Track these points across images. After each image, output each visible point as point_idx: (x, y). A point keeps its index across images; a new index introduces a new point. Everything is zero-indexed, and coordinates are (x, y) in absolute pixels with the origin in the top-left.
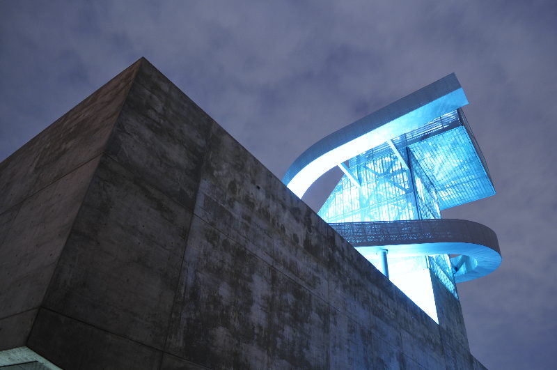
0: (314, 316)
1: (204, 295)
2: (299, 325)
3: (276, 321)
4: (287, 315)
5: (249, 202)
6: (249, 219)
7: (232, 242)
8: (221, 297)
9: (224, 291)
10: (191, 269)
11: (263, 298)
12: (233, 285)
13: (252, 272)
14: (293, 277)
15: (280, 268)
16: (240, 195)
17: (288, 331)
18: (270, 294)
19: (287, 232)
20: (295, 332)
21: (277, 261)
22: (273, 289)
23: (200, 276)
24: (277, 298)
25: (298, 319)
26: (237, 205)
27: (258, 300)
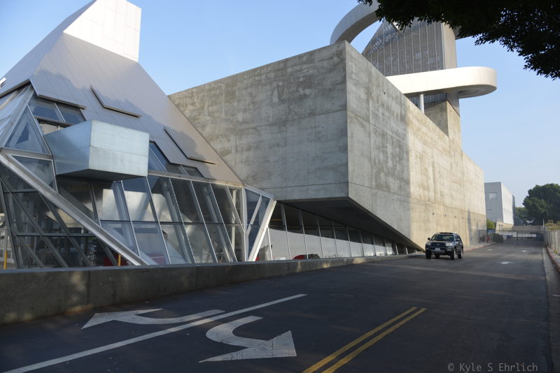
0: (405, 155)
1: (377, 161)
2: (401, 162)
3: (395, 163)
4: (398, 159)
5: (383, 105)
6: (383, 114)
7: (380, 131)
8: (381, 159)
9: (381, 157)
11: (391, 154)
12: (383, 152)
13: (387, 143)
14: (398, 138)
15: (394, 136)
16: (380, 103)
17: (398, 167)
18: (392, 151)
19: (395, 114)
20: (400, 166)
21: (393, 132)
22: (393, 148)
23: (375, 153)
24: (394, 152)
25: (401, 159)
26: (380, 109)
27: (390, 156)
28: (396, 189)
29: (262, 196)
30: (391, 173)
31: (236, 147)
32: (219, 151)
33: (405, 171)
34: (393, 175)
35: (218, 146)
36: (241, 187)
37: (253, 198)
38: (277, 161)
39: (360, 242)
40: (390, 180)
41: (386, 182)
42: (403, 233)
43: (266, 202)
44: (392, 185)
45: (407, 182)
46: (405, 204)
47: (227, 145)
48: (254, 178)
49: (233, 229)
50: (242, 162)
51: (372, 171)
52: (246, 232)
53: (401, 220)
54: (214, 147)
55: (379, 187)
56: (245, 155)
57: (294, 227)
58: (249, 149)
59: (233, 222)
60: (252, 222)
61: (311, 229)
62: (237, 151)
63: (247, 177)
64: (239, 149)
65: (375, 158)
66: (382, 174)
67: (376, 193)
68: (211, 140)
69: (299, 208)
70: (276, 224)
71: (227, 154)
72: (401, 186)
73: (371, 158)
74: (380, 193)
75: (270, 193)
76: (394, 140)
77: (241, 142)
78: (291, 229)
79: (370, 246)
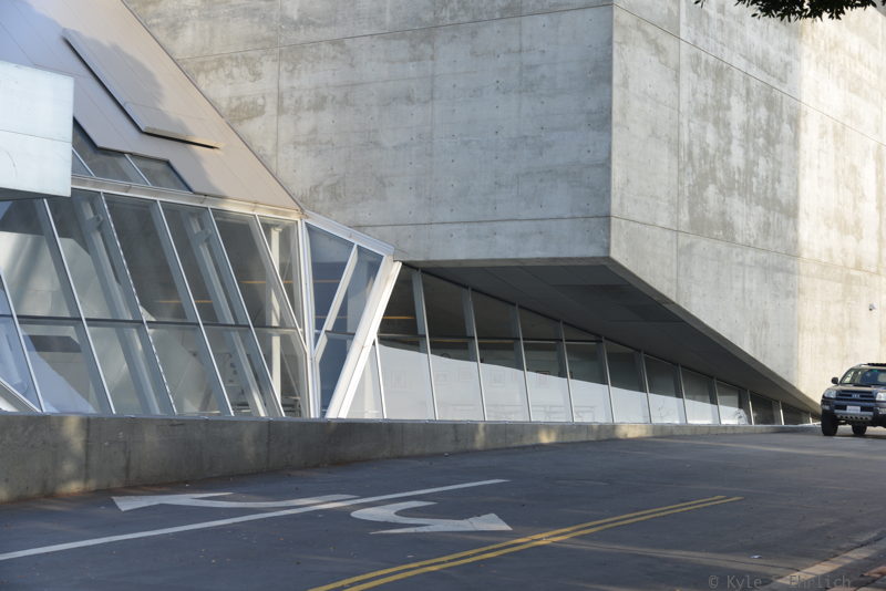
1: (696, 151)
2: (771, 149)
3: (752, 154)
4: (761, 141)
7: (711, 59)
8: (708, 145)
9: (711, 137)
10: (685, 121)
11: (740, 129)
12: (716, 123)
13: (729, 95)
15: (754, 71)
17: (763, 167)
18: (745, 119)
20: (767, 162)
21: (750, 61)
22: (748, 111)
23: (692, 125)
24: (752, 121)
25: (771, 141)
27: (736, 133)
28: (754, 231)
29: (359, 247)
30: (739, 185)
31: (280, 97)
32: (224, 104)
33: (784, 178)
34: (745, 191)
35: (223, 89)
36: (295, 217)
37: (331, 254)
38: (405, 145)
39: (642, 390)
40: (736, 205)
41: (723, 213)
42: (768, 366)
43: (371, 265)
44: (739, 222)
45: (791, 212)
46: (780, 277)
47: (249, 89)
48: (336, 192)
49: (276, 342)
50: (296, 144)
51: (680, 182)
52: (313, 352)
53: (765, 323)
54: (211, 94)
55: (699, 226)
56: (307, 122)
57: (450, 341)
58: (319, 105)
59: (275, 323)
60: (329, 324)
61: (498, 348)
62: (281, 110)
63: (314, 189)
64: (287, 102)
65: (691, 144)
66: (711, 190)
67: (690, 246)
68: (198, 71)
69: (467, 287)
70: (396, 330)
71: (250, 118)
72: (767, 224)
73: (678, 143)
74: (703, 244)
75: (382, 239)
76: (753, 83)
77: (296, 83)
78: (440, 348)
79: (670, 402)
